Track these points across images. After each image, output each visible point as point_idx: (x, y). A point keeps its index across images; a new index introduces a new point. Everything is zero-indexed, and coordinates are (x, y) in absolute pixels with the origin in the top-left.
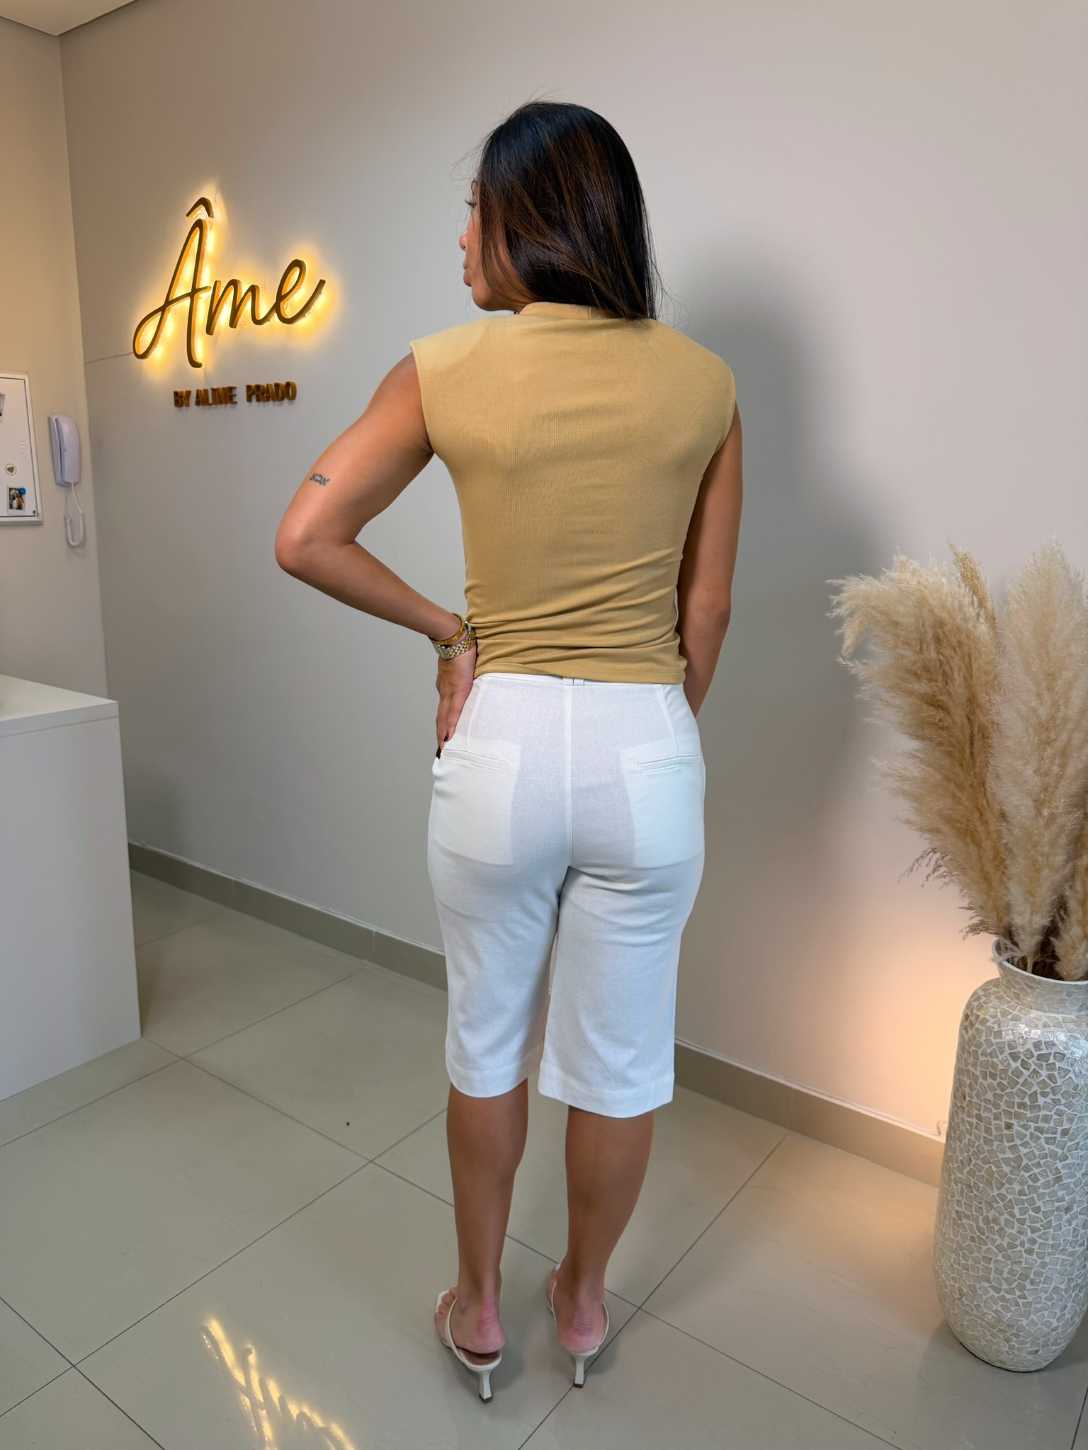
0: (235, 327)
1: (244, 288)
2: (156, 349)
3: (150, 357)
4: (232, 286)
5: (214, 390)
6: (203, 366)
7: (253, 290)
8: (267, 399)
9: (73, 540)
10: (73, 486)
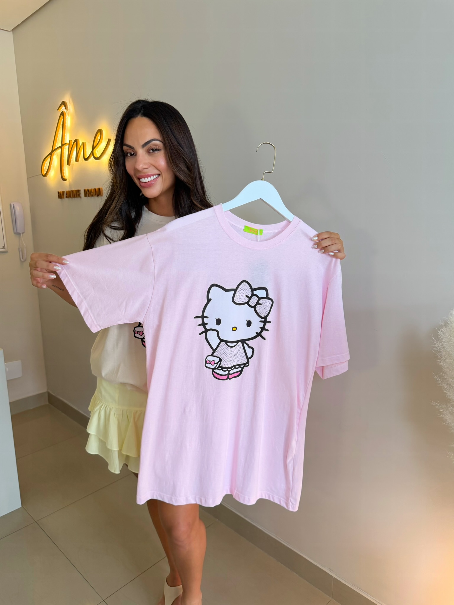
0: (78, 162)
1: (80, 143)
2: (50, 172)
3: (48, 176)
4: (75, 143)
5: (72, 191)
6: (67, 180)
7: (84, 144)
8: (92, 196)
9: (23, 259)
10: (21, 234)
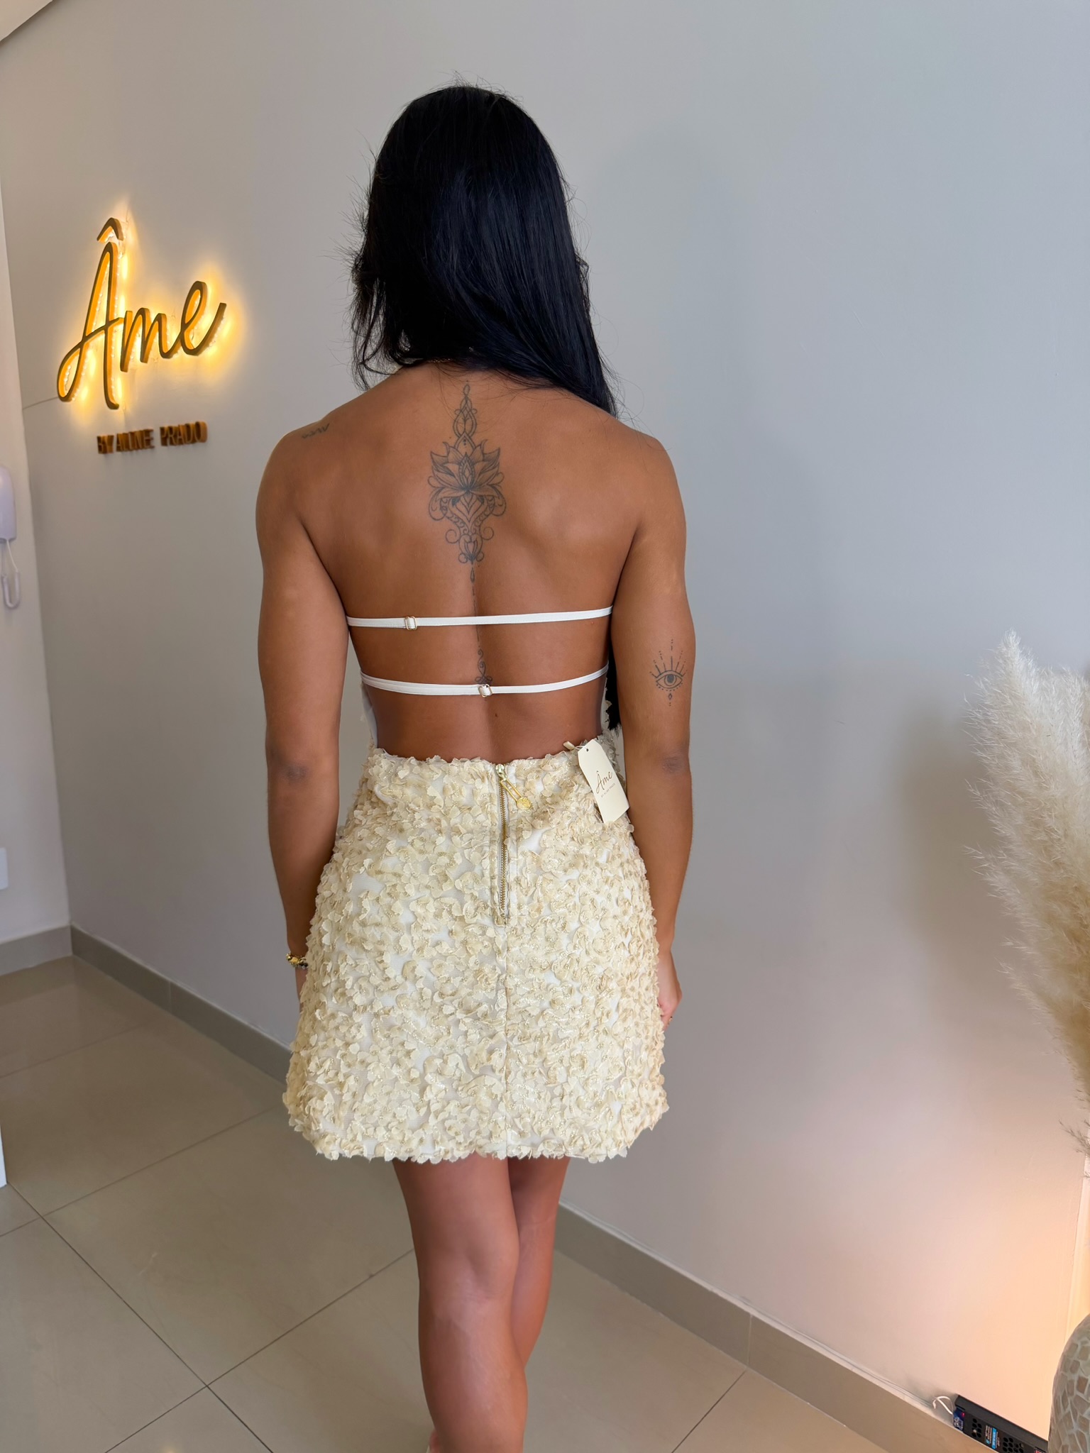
0: (146, 362)
1: (151, 317)
2: (78, 390)
3: (73, 399)
5: (132, 434)
6: (120, 408)
7: (159, 318)
8: (181, 442)
9: (11, 602)
10: (8, 542)
